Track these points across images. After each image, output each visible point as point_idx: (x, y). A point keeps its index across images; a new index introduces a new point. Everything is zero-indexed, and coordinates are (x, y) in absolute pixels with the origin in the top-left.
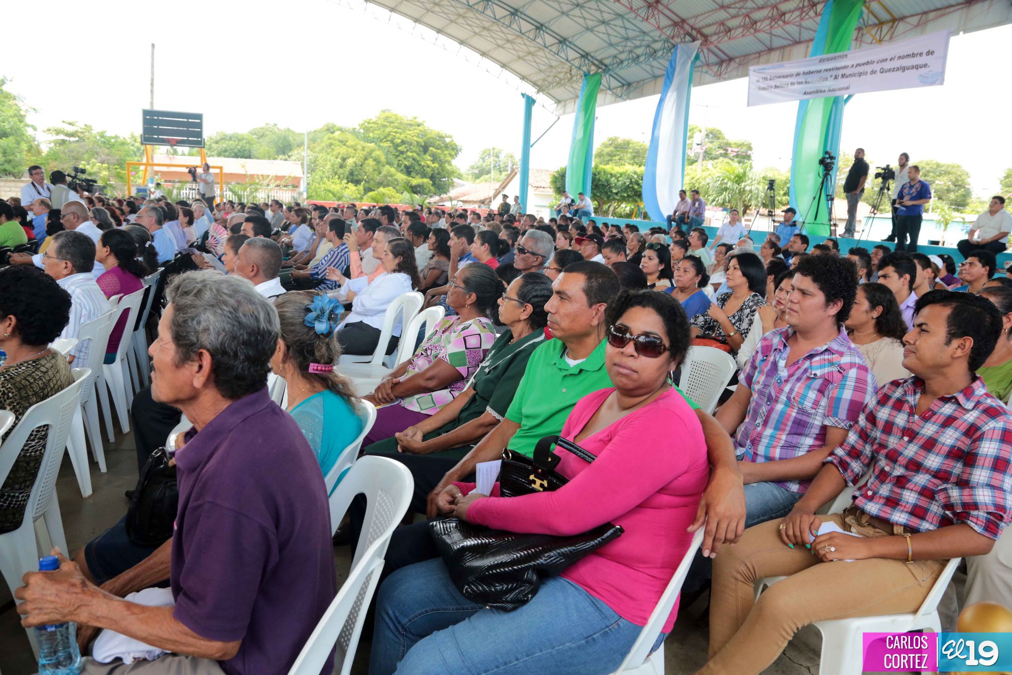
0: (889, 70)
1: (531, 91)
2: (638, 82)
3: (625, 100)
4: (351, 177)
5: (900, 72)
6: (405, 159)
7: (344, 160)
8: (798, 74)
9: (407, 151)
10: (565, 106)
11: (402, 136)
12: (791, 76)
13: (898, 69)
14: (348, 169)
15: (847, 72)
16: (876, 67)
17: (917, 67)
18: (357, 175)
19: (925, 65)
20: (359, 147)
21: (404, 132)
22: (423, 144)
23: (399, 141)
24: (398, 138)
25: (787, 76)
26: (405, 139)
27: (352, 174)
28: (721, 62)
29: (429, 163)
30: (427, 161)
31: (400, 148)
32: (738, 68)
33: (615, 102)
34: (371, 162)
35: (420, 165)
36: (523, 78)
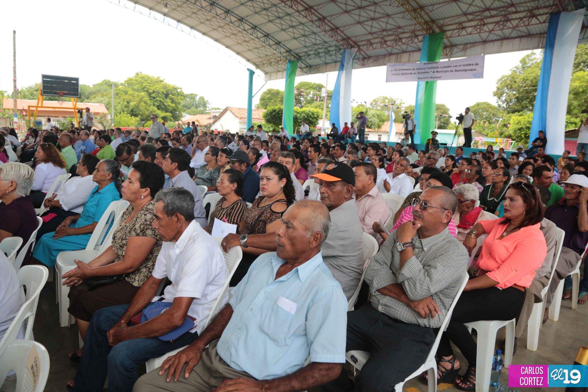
0: (459, 71)
1: (253, 68)
2: (316, 65)
3: (309, 74)
4: (131, 113)
5: (464, 72)
6: (155, 101)
7: (128, 103)
8: (413, 69)
9: (157, 97)
10: (270, 75)
11: (153, 88)
12: (410, 69)
13: (463, 70)
14: (131, 108)
15: (439, 70)
16: (452, 69)
17: (471, 70)
18: (135, 112)
19: (475, 70)
20: (135, 95)
21: (154, 85)
22: (166, 93)
23: (152, 91)
24: (151, 90)
25: (408, 70)
26: (155, 90)
27: (132, 111)
28: (364, 58)
29: (170, 104)
30: (168, 102)
31: (153, 95)
32: (373, 62)
33: (302, 75)
34: (143, 104)
35: (164, 105)
36: (248, 60)
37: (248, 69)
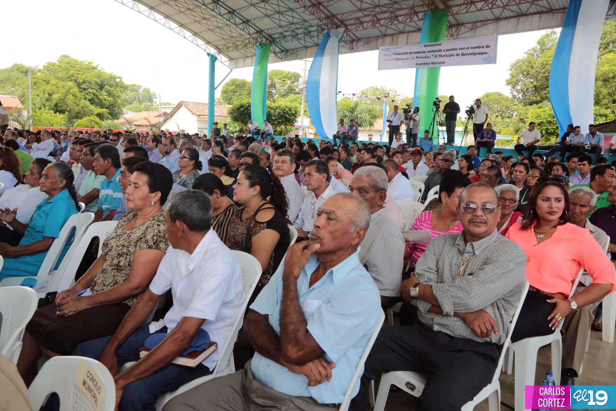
0: (467, 54)
1: (213, 51)
2: (293, 50)
3: (284, 61)
4: (55, 108)
5: (472, 56)
6: (87, 94)
7: (50, 95)
8: (411, 53)
9: (88, 88)
10: (237, 62)
11: (84, 77)
12: (407, 53)
13: (471, 54)
14: (54, 102)
15: (442, 53)
16: (460, 52)
17: (482, 54)
18: (61, 107)
19: (486, 53)
20: (60, 85)
21: (84, 73)
22: (100, 83)
23: (81, 81)
24: (81, 79)
26: (86, 79)
27: (56, 105)
28: (353, 41)
29: (106, 97)
30: (103, 95)
31: (83, 86)
32: (364, 45)
33: (276, 62)
34: (70, 96)
35: (98, 99)
36: (208, 43)
37: (208, 54)
